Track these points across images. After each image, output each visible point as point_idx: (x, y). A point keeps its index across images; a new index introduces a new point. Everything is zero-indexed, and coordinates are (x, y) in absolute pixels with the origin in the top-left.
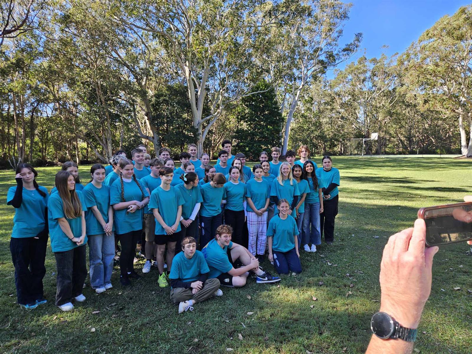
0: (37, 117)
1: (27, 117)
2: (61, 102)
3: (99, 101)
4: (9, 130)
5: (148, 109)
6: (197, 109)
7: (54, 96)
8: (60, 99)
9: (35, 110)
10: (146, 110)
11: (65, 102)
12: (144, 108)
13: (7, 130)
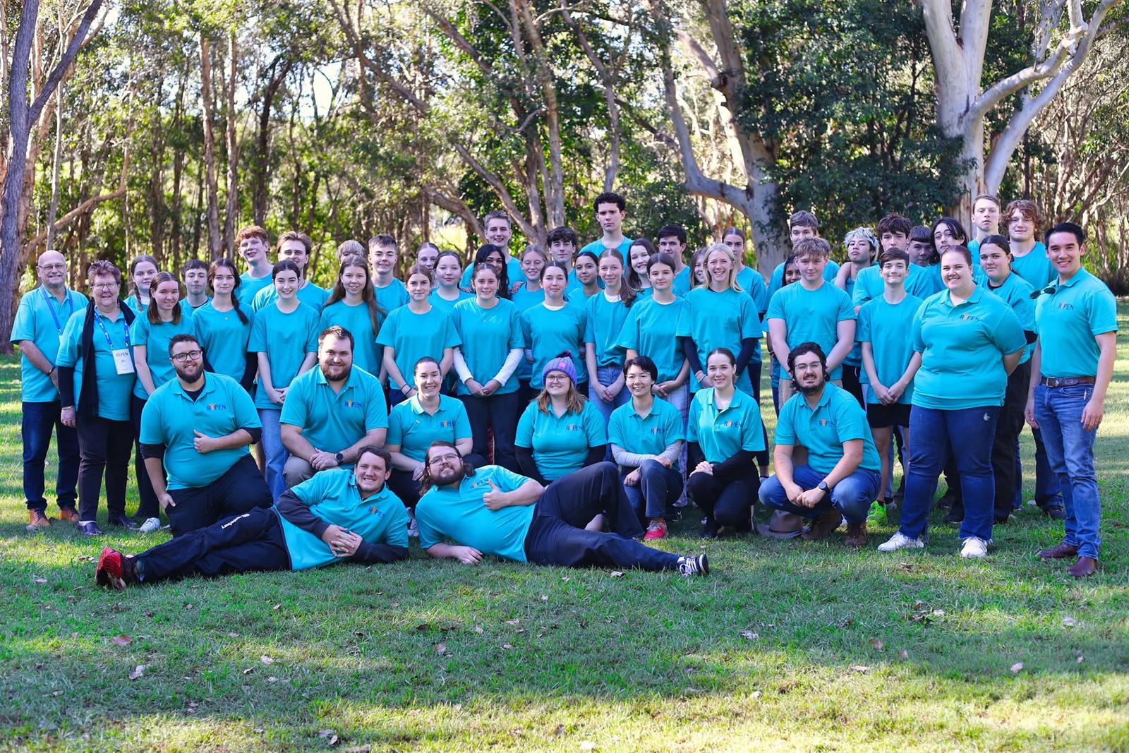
0: (281, 121)
1: (247, 125)
2: (370, 54)
3: (517, 36)
4: (177, 181)
5: (725, 57)
6: (960, 41)
7: (347, 28)
8: (366, 41)
9: (273, 93)
10: (719, 62)
11: (384, 54)
12: (713, 51)
13: (170, 184)
